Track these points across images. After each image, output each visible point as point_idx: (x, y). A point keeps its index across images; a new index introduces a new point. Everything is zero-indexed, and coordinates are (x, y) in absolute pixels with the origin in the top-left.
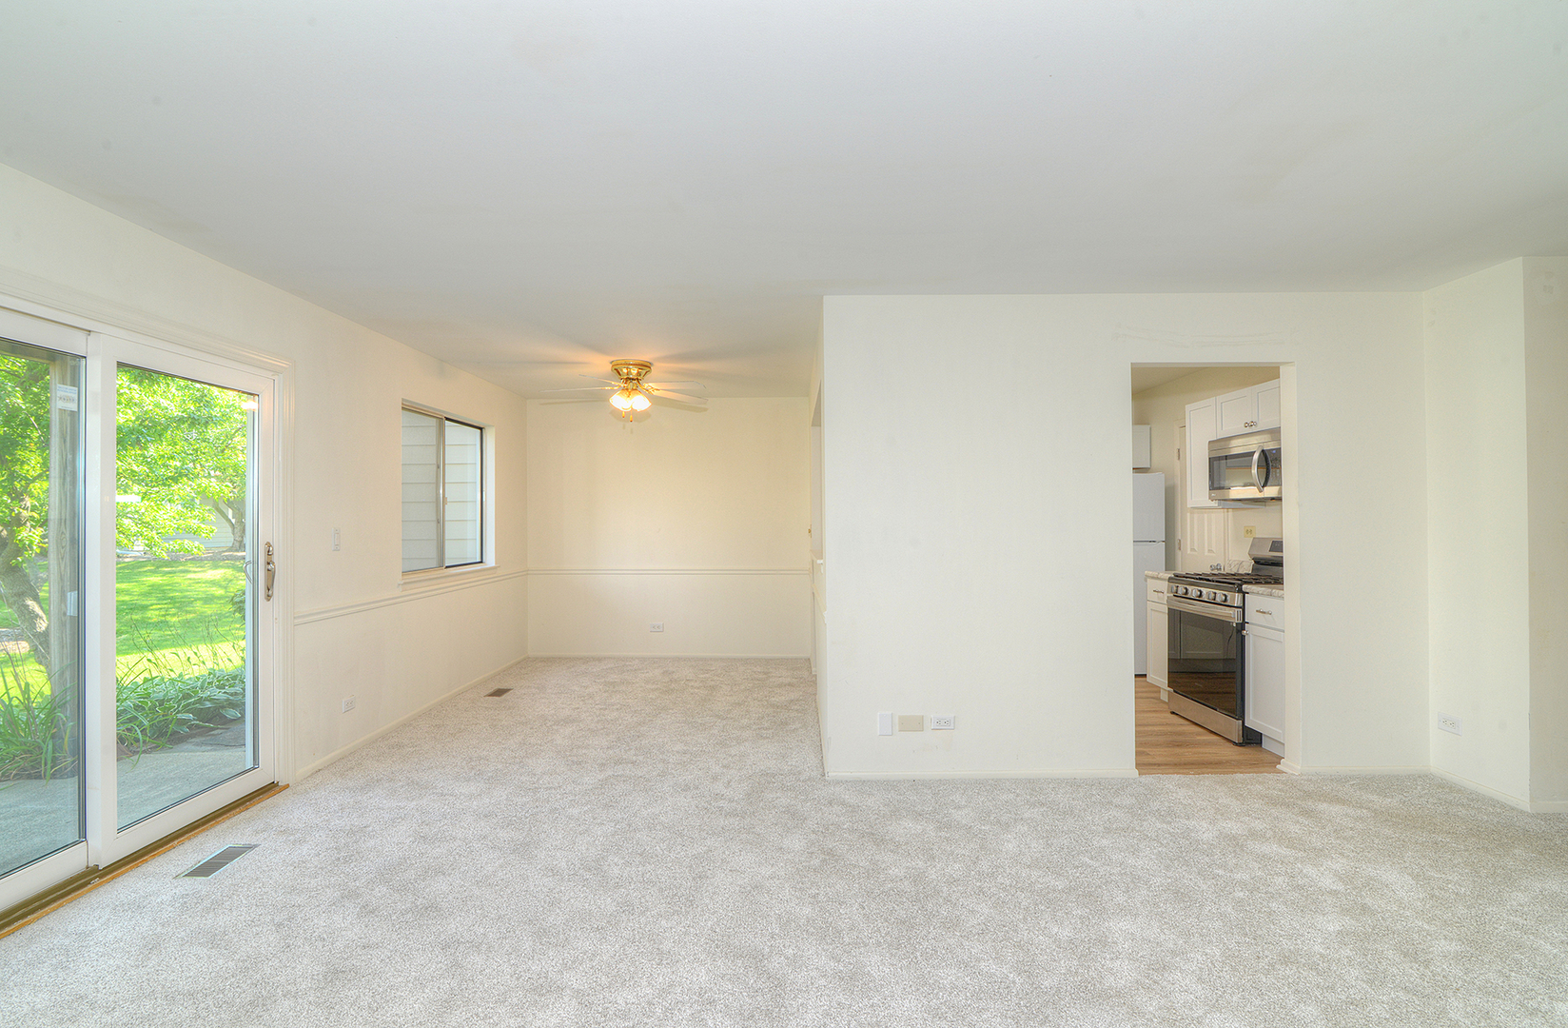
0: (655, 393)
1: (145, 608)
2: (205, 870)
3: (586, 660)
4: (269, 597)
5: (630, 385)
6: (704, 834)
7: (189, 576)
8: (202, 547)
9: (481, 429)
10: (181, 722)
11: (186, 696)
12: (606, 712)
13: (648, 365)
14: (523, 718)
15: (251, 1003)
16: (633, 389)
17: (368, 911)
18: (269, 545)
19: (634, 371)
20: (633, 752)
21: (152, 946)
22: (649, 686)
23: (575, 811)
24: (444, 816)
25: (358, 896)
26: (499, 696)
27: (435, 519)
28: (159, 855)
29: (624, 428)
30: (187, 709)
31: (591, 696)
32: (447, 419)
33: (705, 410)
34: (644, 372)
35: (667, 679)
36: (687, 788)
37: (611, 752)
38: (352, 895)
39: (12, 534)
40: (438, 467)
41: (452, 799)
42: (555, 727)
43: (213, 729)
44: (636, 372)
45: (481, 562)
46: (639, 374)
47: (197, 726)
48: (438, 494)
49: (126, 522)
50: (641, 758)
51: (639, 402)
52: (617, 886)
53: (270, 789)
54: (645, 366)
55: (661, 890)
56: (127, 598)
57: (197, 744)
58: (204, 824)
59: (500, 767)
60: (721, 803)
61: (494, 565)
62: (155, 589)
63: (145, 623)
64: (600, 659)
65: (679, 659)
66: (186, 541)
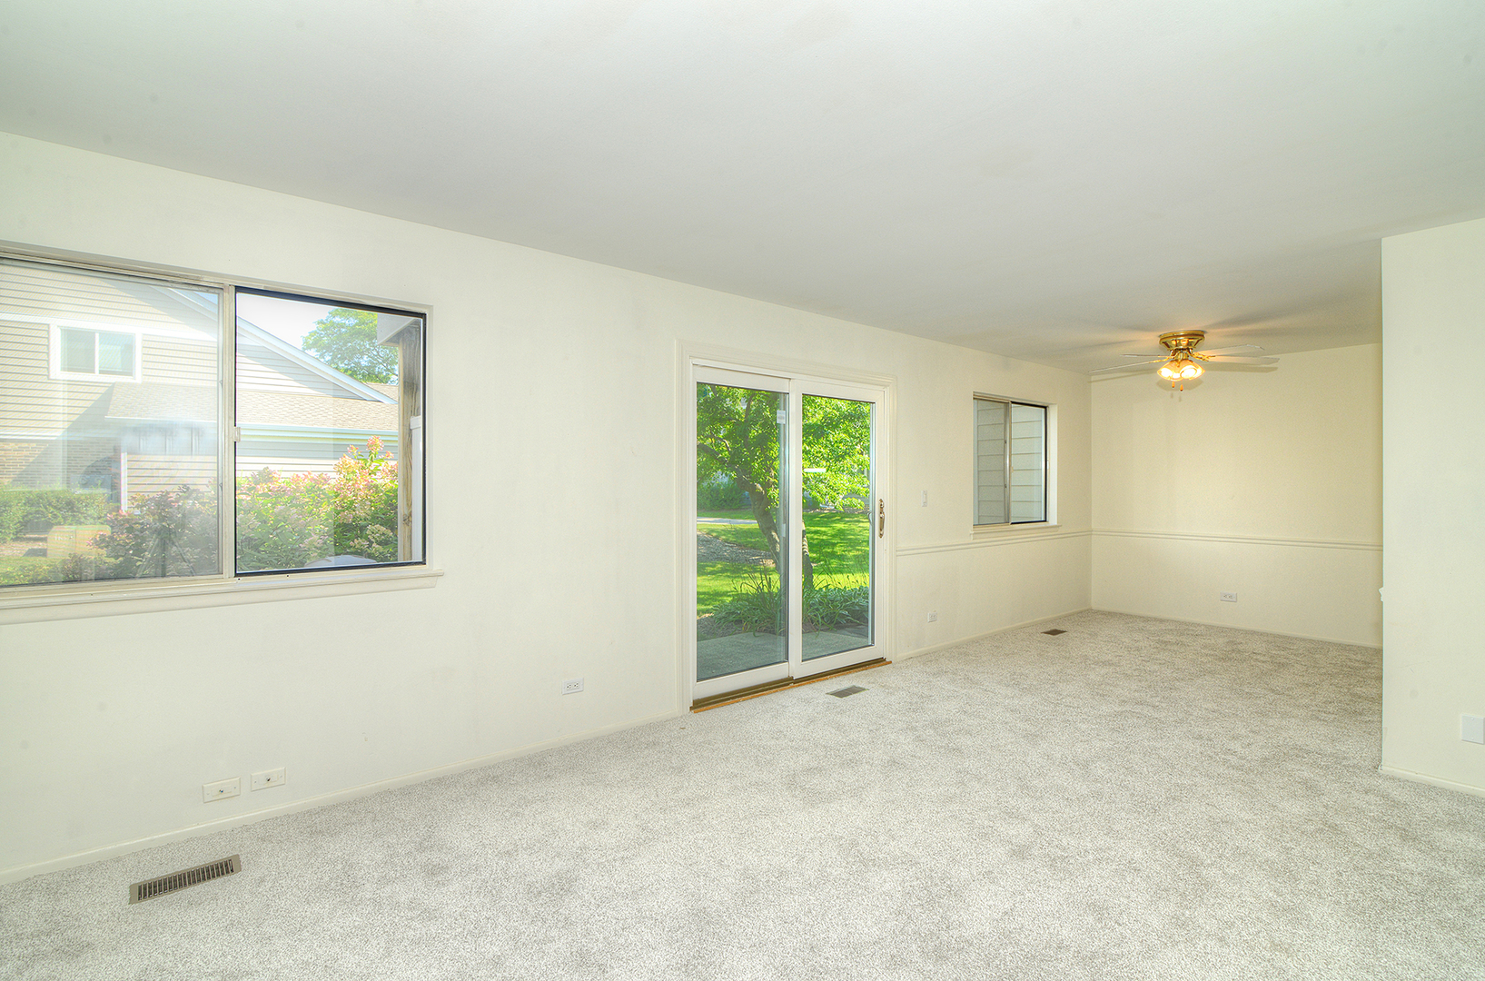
0: (1211, 359)
1: (834, 545)
2: (841, 694)
3: (1147, 619)
4: (881, 535)
5: (1181, 356)
6: (1196, 773)
7: (861, 524)
8: (863, 503)
9: (1045, 408)
10: (842, 616)
11: (846, 601)
12: (1148, 664)
13: (1200, 333)
14: (1068, 654)
15: (850, 760)
16: (1183, 360)
17: (919, 739)
18: (881, 501)
19: (1184, 343)
20: (1158, 699)
21: (812, 721)
22: (1206, 651)
23: (1084, 727)
24: (983, 703)
25: (916, 730)
26: (1054, 635)
27: (1003, 484)
28: (821, 680)
29: (1172, 396)
30: (846, 608)
31: (1138, 649)
32: (1013, 402)
33: (1275, 369)
34: (1196, 341)
35: (1229, 648)
36: (1200, 737)
37: (1136, 694)
38: (914, 729)
39: (766, 492)
40: (1006, 442)
41: (992, 695)
42: (1093, 666)
43: (859, 625)
44: (1186, 342)
45: (1045, 521)
46: (1189, 344)
47: (852, 622)
48: (1005, 464)
49: (821, 486)
50: (1164, 705)
51: (1190, 372)
52: (1096, 781)
53: (880, 661)
54: (1197, 336)
55: (1132, 795)
56: (824, 537)
57: (851, 632)
58: (843, 671)
59: (1034, 683)
60: (1229, 757)
61: (1056, 524)
62: (841, 532)
63: (833, 555)
64: (1161, 621)
65: (1253, 633)
66: (854, 499)
